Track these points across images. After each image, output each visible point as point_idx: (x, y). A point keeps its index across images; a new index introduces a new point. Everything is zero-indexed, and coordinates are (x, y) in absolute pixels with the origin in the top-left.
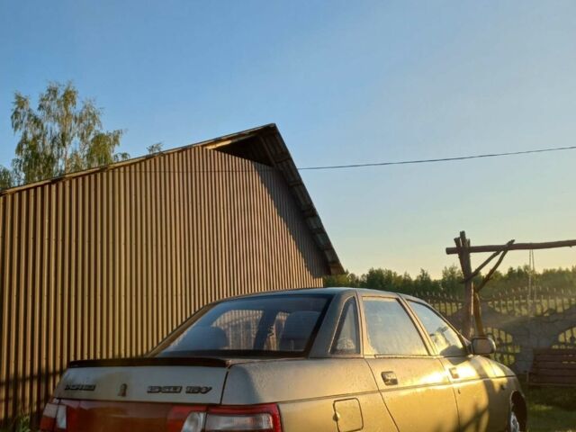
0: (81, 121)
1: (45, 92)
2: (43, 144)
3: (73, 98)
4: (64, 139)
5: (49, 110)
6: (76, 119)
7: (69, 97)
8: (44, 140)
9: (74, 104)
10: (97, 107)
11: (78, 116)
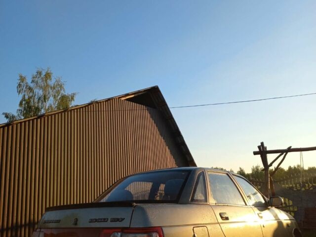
0: (54, 88)
1: (35, 74)
2: (34, 101)
3: (50, 76)
4: (45, 98)
5: (37, 83)
6: (51, 87)
7: (48, 76)
8: (34, 99)
9: (51, 80)
10: (62, 81)
11: (52, 86)
